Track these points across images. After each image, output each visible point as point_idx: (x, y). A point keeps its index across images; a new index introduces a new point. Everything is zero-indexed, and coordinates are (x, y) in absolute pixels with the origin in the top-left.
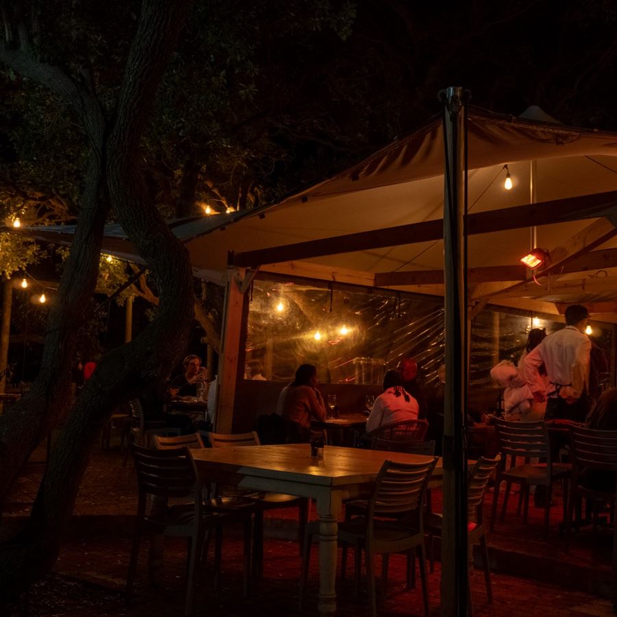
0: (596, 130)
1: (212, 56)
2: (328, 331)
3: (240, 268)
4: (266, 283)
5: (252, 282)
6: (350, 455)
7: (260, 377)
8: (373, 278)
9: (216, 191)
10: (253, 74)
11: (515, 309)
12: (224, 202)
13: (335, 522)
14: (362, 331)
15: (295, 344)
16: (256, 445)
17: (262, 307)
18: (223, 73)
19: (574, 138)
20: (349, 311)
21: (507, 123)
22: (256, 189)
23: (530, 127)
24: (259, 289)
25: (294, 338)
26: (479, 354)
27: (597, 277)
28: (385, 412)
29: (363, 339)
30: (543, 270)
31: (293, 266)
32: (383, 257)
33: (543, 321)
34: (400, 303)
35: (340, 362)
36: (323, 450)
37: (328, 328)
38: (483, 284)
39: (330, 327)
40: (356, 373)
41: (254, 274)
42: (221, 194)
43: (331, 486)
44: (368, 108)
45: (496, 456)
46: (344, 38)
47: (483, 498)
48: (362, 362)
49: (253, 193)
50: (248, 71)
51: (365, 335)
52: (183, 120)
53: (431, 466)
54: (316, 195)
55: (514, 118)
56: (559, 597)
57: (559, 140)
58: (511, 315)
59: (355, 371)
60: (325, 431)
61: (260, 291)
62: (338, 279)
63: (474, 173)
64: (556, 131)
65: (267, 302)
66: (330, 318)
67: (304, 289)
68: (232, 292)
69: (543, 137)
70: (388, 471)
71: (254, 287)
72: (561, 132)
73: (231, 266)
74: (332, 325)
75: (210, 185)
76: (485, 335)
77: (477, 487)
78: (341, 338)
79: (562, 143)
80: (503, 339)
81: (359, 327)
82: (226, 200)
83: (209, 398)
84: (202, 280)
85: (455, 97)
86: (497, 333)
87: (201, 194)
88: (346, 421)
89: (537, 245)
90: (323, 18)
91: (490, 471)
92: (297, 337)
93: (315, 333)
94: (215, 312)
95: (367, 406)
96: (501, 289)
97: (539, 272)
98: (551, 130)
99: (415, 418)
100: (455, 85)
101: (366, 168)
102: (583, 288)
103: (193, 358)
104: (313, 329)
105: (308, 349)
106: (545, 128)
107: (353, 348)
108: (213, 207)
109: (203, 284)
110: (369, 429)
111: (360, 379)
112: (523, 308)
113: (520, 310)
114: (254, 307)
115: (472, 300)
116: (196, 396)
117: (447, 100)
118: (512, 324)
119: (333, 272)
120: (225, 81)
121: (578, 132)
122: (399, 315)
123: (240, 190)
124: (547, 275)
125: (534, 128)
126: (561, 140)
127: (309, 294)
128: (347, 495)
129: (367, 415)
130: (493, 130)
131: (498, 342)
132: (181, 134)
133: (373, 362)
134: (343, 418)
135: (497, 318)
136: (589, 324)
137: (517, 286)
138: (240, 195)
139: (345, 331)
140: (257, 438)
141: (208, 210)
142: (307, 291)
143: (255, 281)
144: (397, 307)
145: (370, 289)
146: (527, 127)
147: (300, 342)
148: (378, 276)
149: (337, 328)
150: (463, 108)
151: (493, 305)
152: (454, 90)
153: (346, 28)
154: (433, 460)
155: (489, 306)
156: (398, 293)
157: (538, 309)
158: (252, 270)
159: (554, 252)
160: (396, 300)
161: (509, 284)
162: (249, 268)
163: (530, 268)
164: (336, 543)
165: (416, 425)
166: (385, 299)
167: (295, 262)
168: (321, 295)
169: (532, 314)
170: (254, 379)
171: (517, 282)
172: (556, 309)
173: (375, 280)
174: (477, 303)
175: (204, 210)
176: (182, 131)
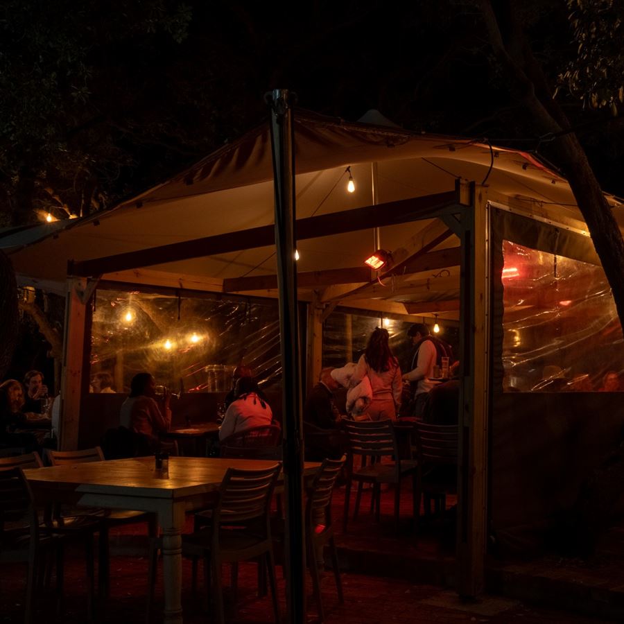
0: (423, 133)
1: (41, 57)
2: (177, 340)
3: (81, 278)
4: (112, 292)
5: (95, 292)
6: (206, 465)
7: (109, 390)
8: (222, 284)
9: (57, 198)
10: (86, 77)
11: (365, 310)
12: (66, 210)
13: (178, 534)
14: (212, 339)
15: (143, 354)
16: (101, 460)
17: (106, 317)
18: (54, 75)
19: (404, 140)
20: (199, 319)
21: (336, 126)
22: (100, 195)
23: (360, 130)
24: (103, 299)
25: (141, 348)
26: (332, 356)
27: (440, 276)
28: (238, 419)
29: (214, 346)
30: (387, 271)
31: (137, 274)
32: (232, 262)
33: (393, 321)
34: (251, 308)
35: (192, 370)
36: (167, 462)
37: (177, 336)
38: (332, 286)
39: (179, 334)
40: (209, 381)
41: (96, 283)
42: (62, 201)
43: (172, 498)
44: (214, 112)
45: (341, 457)
46: (179, 41)
47: (330, 499)
48: (214, 370)
49: (97, 199)
50: (81, 73)
51: (215, 342)
52: (13, 123)
53: (276, 471)
54: (151, 200)
55: (342, 120)
56: (408, 591)
57: (390, 143)
58: (362, 317)
59: (207, 379)
60: (176, 442)
61: (103, 301)
62: (186, 286)
63: (319, 175)
64: (385, 134)
65: (113, 313)
66: (179, 326)
67: (151, 297)
68: (73, 303)
69: (374, 140)
70: (232, 479)
71: (98, 297)
72: (390, 134)
73: (72, 276)
74: (181, 332)
75: (50, 192)
76: (337, 337)
77: (324, 489)
78: (192, 346)
79: (392, 145)
80: (355, 341)
81: (209, 335)
82: (68, 207)
83: (53, 415)
84: (44, 291)
85: (280, 99)
86: (349, 334)
87: (42, 202)
88: (197, 430)
89: (381, 247)
90: (157, 20)
91: (336, 472)
92: (145, 347)
93: (164, 342)
94: (58, 324)
95: (219, 414)
96: (349, 291)
97: (383, 273)
98: (380, 133)
99: (269, 423)
100: (280, 87)
101: (200, 171)
102: (428, 288)
103: (35, 375)
104: (162, 337)
105: (157, 359)
106: (374, 131)
107: (204, 356)
108: (54, 214)
109: (44, 296)
110: (222, 437)
111: (213, 388)
112: (372, 309)
113: (370, 311)
114: (97, 317)
115: (322, 303)
116: (40, 413)
117: (274, 102)
118: (363, 325)
119: (180, 279)
120: (56, 83)
121: (406, 134)
122: (250, 320)
123: (83, 196)
124: (391, 276)
125: (364, 130)
126: (391, 142)
127: (157, 302)
128: (190, 506)
129: (220, 423)
130: (325, 133)
131: (351, 344)
132: (12, 138)
133: (226, 369)
134: (195, 428)
135: (349, 319)
136: (436, 323)
137: (364, 287)
138: (83, 202)
139: (195, 339)
140: (101, 454)
141: (49, 218)
142: (154, 299)
143: (97, 290)
144: (247, 313)
145: (218, 295)
146: (356, 129)
147: (147, 351)
148: (226, 281)
149: (186, 336)
150: (289, 110)
151: (343, 307)
152: (280, 92)
153: (180, 31)
154: (278, 464)
155: (339, 308)
156: (248, 298)
157: (388, 311)
158: (93, 279)
159: (395, 253)
160: (246, 305)
161: (355, 286)
162: (91, 277)
163: (374, 269)
164: (180, 555)
165: (268, 430)
166: (235, 305)
167: (139, 270)
168: (169, 303)
169: (382, 315)
170: (102, 392)
171: (362, 284)
172: (404, 309)
173: (224, 285)
174: (327, 306)
175: (45, 218)
176: (13, 135)
